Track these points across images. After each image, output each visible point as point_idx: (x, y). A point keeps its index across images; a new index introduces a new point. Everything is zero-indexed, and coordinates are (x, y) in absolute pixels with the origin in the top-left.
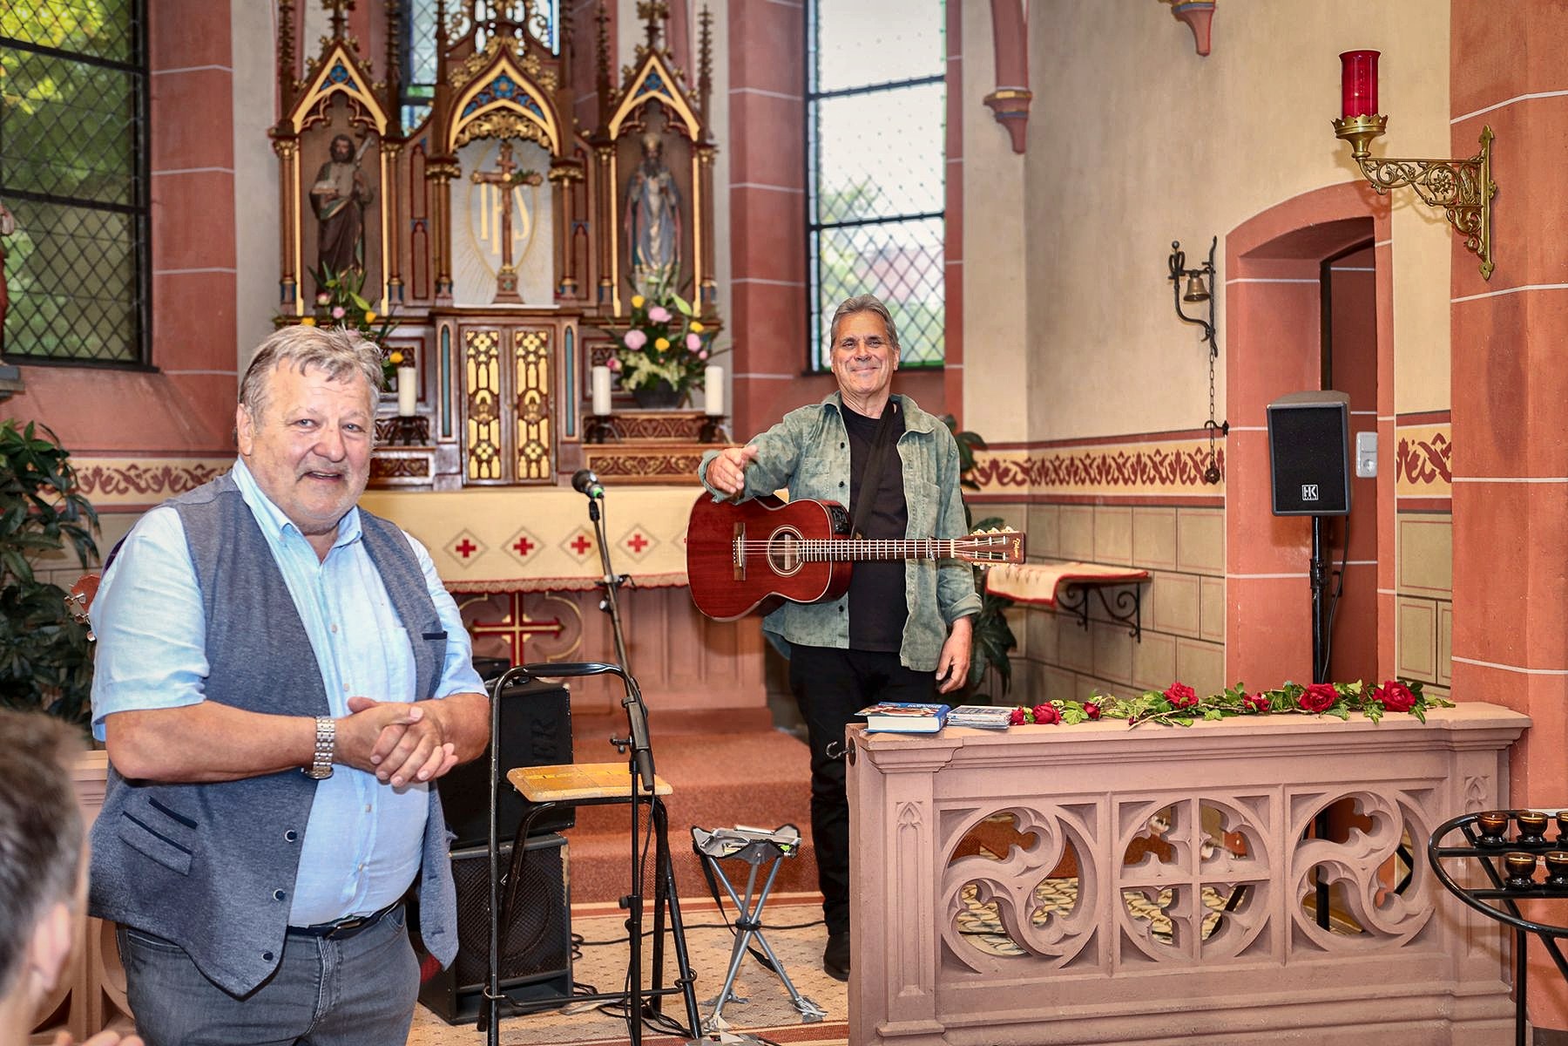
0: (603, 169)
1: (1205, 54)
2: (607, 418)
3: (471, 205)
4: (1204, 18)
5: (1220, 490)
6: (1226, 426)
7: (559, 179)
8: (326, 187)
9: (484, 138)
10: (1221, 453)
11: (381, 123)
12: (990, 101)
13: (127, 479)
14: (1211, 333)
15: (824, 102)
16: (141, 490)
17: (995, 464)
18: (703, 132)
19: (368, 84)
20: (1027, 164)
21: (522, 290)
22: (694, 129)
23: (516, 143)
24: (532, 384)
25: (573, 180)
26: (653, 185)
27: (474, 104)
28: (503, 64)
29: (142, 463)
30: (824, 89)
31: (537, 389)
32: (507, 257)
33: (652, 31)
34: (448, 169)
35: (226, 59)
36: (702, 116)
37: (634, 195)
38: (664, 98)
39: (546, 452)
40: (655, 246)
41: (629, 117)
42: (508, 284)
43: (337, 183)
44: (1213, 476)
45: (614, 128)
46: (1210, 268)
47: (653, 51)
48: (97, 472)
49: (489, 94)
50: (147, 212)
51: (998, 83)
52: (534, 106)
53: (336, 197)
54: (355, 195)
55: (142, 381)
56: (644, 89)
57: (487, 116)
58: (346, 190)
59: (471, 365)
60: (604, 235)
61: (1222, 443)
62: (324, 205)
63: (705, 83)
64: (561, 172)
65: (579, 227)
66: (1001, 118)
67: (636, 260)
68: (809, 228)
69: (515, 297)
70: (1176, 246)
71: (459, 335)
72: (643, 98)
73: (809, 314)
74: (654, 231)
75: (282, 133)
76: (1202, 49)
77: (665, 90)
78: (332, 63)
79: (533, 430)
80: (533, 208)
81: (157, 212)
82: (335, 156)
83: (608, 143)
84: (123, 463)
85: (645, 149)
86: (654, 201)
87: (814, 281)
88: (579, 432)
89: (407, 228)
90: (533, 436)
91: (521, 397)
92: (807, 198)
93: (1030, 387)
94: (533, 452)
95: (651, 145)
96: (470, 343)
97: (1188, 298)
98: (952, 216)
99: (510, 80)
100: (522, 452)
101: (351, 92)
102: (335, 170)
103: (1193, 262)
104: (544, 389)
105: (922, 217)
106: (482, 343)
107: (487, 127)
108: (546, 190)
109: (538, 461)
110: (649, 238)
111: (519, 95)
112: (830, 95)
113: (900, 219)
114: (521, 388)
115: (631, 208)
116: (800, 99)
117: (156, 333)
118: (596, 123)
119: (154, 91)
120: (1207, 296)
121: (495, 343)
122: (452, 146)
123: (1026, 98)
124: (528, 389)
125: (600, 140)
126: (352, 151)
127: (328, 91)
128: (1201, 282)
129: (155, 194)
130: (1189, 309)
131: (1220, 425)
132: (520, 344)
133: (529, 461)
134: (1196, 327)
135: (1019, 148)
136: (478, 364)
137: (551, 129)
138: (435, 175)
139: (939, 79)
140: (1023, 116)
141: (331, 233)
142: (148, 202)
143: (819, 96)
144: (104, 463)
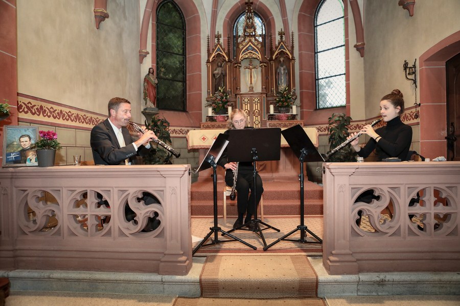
0: (271, 66)
1: (412, 16)
2: (273, 115)
3: (245, 73)
4: (412, 6)
5: (418, 120)
6: (420, 104)
7: (262, 66)
8: (216, 72)
9: (246, 59)
10: (418, 111)
11: (227, 59)
12: (355, 46)
13: (180, 131)
14: (415, 82)
15: (318, 54)
16: (183, 134)
17: (358, 125)
18: (293, 57)
19: (224, 52)
20: (364, 59)
21: (254, 89)
22: (291, 56)
23: (253, 59)
24: (257, 108)
25: (265, 66)
26: (282, 69)
27: (244, 51)
28: (250, 43)
29: (183, 128)
30: (318, 51)
31: (257, 109)
32: (251, 83)
33: (281, 37)
34: (239, 65)
35: (200, 52)
36: (292, 53)
37: (278, 71)
38: (284, 50)
39: (259, 122)
40: (283, 81)
41: (277, 55)
42: (252, 88)
43: (218, 71)
44: (417, 117)
45: (274, 57)
46: (414, 66)
47: (282, 41)
48: (174, 130)
49: (247, 49)
50: (186, 82)
51: (357, 42)
52: (256, 51)
53: (218, 74)
54: (222, 73)
55: (184, 114)
56: (280, 49)
57: (247, 54)
58: (220, 73)
59: (244, 105)
60: (272, 79)
61: (419, 109)
62: (216, 76)
63: (293, 47)
64: (262, 64)
65: (267, 78)
66: (358, 50)
67: (279, 84)
68: (316, 80)
69: (253, 91)
70: (405, 61)
71: (241, 99)
72: (280, 51)
73: (316, 97)
74: (282, 78)
75: (208, 62)
76: (411, 14)
77: (284, 49)
78: (217, 48)
79: (257, 118)
80: (257, 74)
81: (187, 82)
82: (218, 66)
83: (273, 60)
84: (179, 128)
85: (280, 61)
86: (282, 72)
87: (317, 90)
88: (266, 119)
89: (232, 80)
90: (257, 119)
91: (254, 111)
92: (315, 73)
93: (366, 108)
94: (257, 122)
95: (282, 60)
96: (244, 100)
97: (409, 74)
98: (347, 74)
99: (251, 46)
100: (254, 123)
101: (221, 53)
102: (218, 69)
103: (410, 65)
104: (259, 109)
105: (340, 75)
106: (246, 100)
107: (247, 56)
108: (260, 69)
109: (258, 124)
110: (281, 79)
111: (253, 49)
112: (320, 52)
113: (335, 76)
114: (254, 109)
115: (277, 74)
116: (314, 54)
117: (187, 105)
118: (270, 57)
119: (187, 60)
120: (414, 73)
121: (249, 100)
122: (240, 61)
123: (364, 44)
124: (256, 109)
125: (271, 59)
126: (221, 65)
127: (216, 53)
128: (412, 70)
129: (187, 79)
130: (409, 77)
131: (418, 104)
132: (254, 100)
133: (256, 124)
134: (411, 81)
135: (362, 56)
136: (245, 105)
137: (260, 56)
138: (236, 67)
139: (344, 45)
140: (363, 48)
141: (217, 80)
142: (186, 80)
143: (318, 52)
144: (176, 128)
